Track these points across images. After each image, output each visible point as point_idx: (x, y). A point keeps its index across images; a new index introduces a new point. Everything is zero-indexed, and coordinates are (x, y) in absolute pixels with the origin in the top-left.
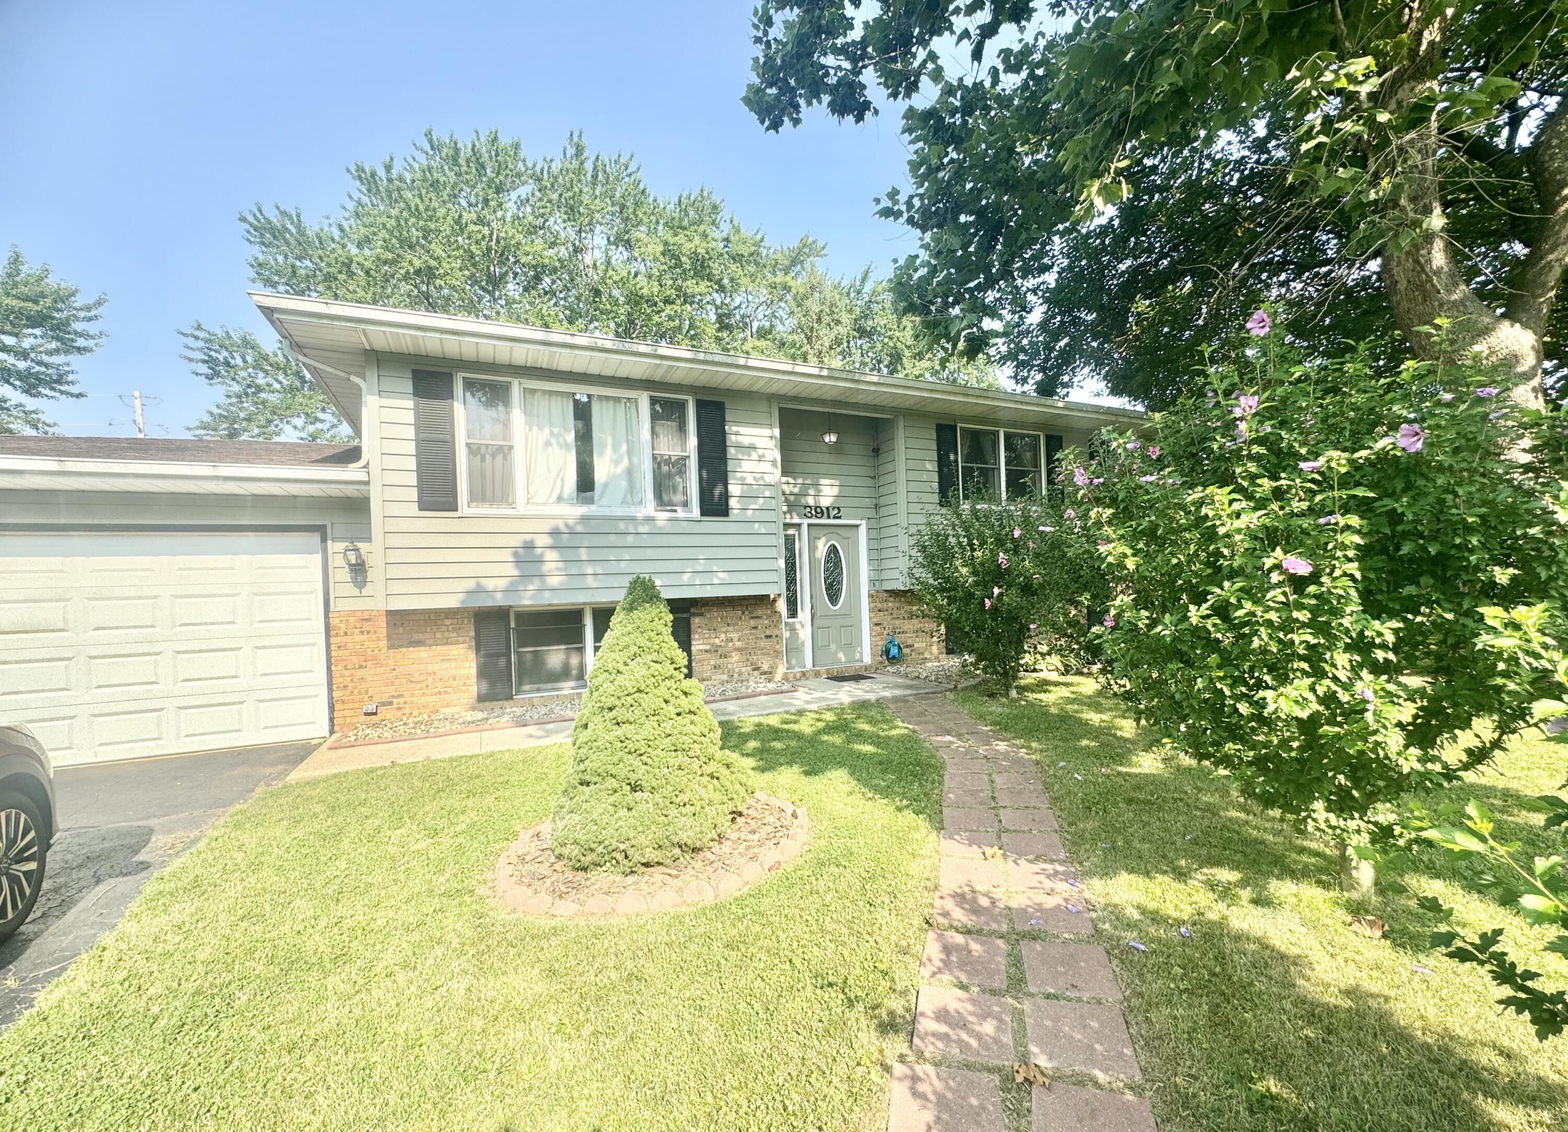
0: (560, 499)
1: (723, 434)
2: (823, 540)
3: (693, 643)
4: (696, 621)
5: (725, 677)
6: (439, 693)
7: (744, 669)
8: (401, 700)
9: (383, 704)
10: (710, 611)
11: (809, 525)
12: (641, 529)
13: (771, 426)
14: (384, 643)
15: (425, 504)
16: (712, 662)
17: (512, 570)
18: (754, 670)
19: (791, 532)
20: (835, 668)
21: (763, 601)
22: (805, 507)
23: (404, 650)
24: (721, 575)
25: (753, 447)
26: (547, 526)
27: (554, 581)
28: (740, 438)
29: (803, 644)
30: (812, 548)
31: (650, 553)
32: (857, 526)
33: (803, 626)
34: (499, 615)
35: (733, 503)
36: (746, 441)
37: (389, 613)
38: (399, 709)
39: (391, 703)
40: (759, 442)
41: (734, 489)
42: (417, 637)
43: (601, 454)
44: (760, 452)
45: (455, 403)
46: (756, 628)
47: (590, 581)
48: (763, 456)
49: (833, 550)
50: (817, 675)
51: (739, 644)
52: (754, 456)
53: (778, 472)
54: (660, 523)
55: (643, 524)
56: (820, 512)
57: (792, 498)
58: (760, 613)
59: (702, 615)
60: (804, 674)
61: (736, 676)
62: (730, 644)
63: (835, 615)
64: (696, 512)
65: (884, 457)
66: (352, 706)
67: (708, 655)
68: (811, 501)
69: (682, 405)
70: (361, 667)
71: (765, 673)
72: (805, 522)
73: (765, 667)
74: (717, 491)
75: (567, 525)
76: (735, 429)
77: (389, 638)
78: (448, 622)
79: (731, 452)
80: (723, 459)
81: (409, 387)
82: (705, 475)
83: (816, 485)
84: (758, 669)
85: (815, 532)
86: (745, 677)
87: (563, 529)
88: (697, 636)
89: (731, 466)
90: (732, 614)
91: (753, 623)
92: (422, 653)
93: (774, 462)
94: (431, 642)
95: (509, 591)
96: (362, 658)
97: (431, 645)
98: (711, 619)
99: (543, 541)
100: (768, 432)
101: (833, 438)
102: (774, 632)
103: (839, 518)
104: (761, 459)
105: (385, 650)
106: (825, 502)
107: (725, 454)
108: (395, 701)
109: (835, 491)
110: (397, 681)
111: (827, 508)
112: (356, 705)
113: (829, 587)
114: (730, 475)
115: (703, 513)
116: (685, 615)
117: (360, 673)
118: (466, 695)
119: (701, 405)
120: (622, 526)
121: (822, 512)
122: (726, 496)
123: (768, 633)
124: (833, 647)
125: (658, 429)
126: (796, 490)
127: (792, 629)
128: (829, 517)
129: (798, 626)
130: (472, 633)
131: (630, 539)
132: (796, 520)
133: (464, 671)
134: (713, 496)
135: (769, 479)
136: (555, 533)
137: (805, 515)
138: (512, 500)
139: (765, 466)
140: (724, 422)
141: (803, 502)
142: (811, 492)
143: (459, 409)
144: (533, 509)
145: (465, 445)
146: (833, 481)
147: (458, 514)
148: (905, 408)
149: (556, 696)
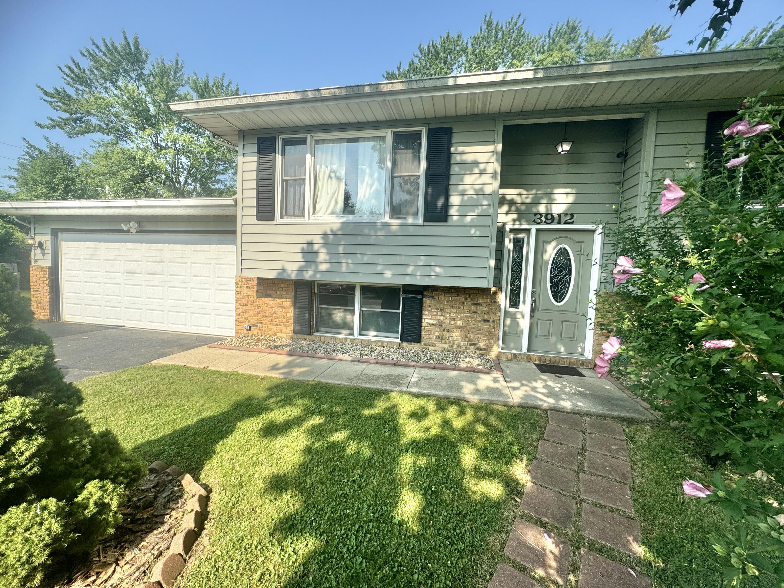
0: (333, 213)
1: (449, 155)
2: (554, 244)
3: (424, 317)
4: (427, 302)
5: (446, 346)
6: (277, 325)
7: (462, 343)
8: (261, 325)
9: (254, 326)
10: (439, 295)
11: (538, 230)
12: (379, 233)
13: (492, 142)
14: (255, 294)
15: (260, 217)
16: (437, 334)
18: (471, 345)
19: (520, 236)
20: (549, 356)
21: (484, 291)
22: (536, 214)
23: (263, 299)
24: (438, 269)
25: (476, 163)
26: (320, 230)
27: (323, 267)
28: (465, 157)
29: (522, 331)
30: (540, 250)
31: (384, 250)
32: (594, 231)
33: (523, 317)
34: (309, 284)
35: (453, 211)
36: (469, 158)
37: (259, 279)
38: (260, 330)
39: (257, 326)
40: (481, 158)
41: (455, 200)
42: (269, 292)
43: (362, 182)
44: (482, 166)
45: (277, 155)
46: (475, 312)
47: (344, 268)
48: (485, 170)
49: (563, 253)
50: (529, 359)
51: (459, 323)
52: (476, 171)
53: (497, 184)
54: (394, 228)
55: (381, 230)
56: (550, 218)
57: (523, 208)
58: (480, 301)
59: (432, 297)
60: (515, 356)
61: (455, 347)
62: (453, 323)
63: (559, 310)
64: (420, 220)
65: (630, 163)
66: (241, 324)
67: (433, 328)
68: (542, 209)
69: (419, 135)
70: (245, 305)
71: (481, 349)
72: (534, 228)
73: (481, 345)
74: (440, 203)
75: (332, 231)
76: (460, 149)
77: (257, 291)
78: (283, 286)
79: (455, 169)
80: (447, 176)
81: (254, 148)
82: (430, 190)
83: (549, 195)
84: (474, 344)
85: (543, 237)
86: (463, 349)
87: (329, 232)
88: (427, 313)
89: (453, 180)
90: (456, 299)
91: (473, 308)
92: (270, 301)
93: (494, 175)
94: (275, 296)
95: (300, 270)
96: (246, 301)
97: (274, 298)
98: (439, 301)
99: (318, 240)
100: (490, 148)
101: (566, 147)
102: (492, 318)
103: (572, 223)
104: (482, 173)
105: (255, 297)
106: (557, 209)
107: (449, 170)
108: (259, 325)
109: (571, 199)
110: (259, 315)
111: (559, 215)
112: (243, 324)
113: (554, 285)
114: (452, 188)
115: (426, 220)
116: (419, 297)
117: (246, 308)
118: (289, 328)
119: (432, 133)
120: (366, 231)
121: (553, 218)
122: (447, 206)
123: (486, 318)
124: (553, 339)
125: (398, 157)
126: (528, 201)
127: (513, 317)
128: (559, 223)
129: (519, 316)
130: (293, 294)
131: (372, 240)
132: (525, 226)
133: (288, 314)
134: (436, 207)
135: (488, 190)
136: (325, 235)
137: (534, 221)
138: (303, 213)
139: (486, 179)
140: (450, 144)
141: (534, 210)
142: (544, 201)
143: (279, 158)
144: (314, 219)
145: (283, 180)
146: (568, 190)
147: (275, 222)
148: (660, 101)
149: (334, 338)
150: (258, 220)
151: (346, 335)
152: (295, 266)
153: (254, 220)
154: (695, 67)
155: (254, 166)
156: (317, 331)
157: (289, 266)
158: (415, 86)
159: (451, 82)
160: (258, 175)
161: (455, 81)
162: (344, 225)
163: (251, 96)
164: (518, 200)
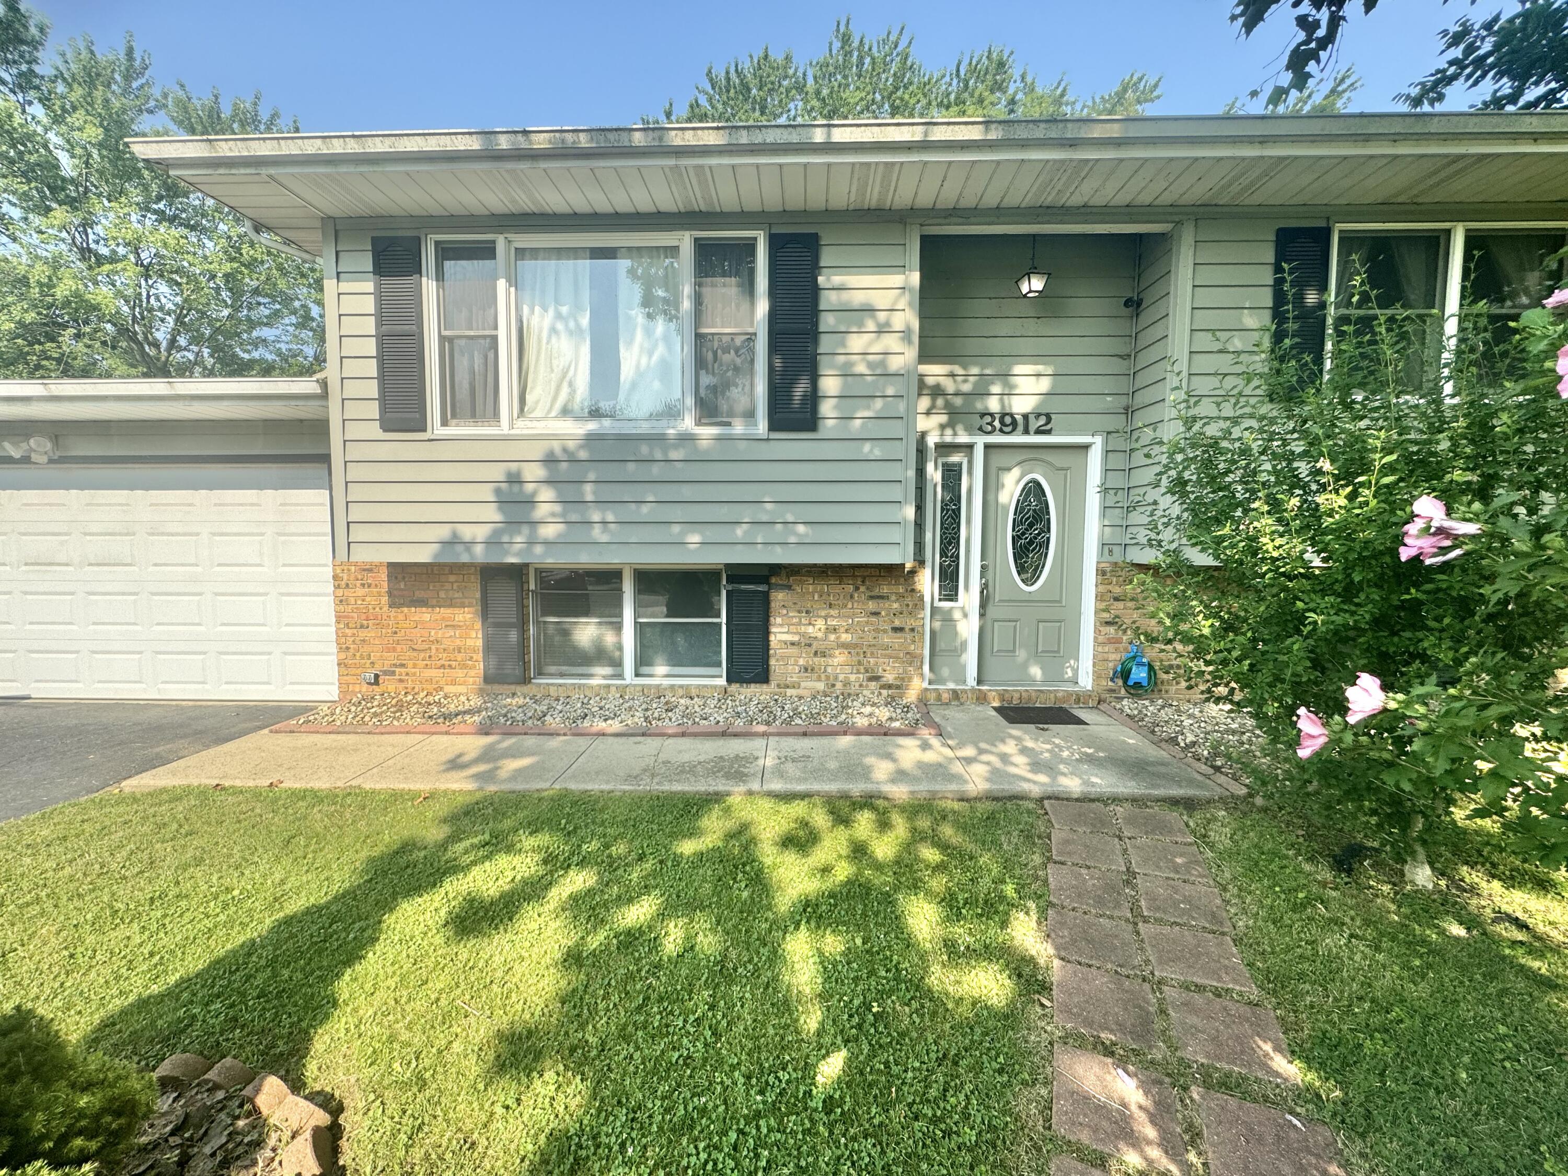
0: (566, 412)
1: (816, 290)
2: (1016, 472)
3: (773, 629)
4: (778, 597)
5: (821, 686)
6: (443, 666)
7: (853, 678)
8: (403, 670)
9: (385, 673)
10: (802, 583)
11: (987, 447)
12: (673, 455)
13: (902, 268)
14: (385, 599)
15: (389, 423)
16: (801, 662)
17: (493, 514)
18: (871, 679)
19: (955, 458)
20: (1017, 691)
21: (891, 571)
22: (983, 415)
23: (406, 610)
24: (801, 529)
25: (870, 310)
26: (537, 451)
27: (549, 531)
28: (845, 295)
29: (964, 644)
30: (991, 485)
31: (687, 492)
32: (1086, 447)
33: (965, 615)
34: (517, 572)
35: (827, 408)
36: (857, 298)
37: (391, 565)
38: (401, 681)
39: (393, 673)
40: (881, 300)
41: (830, 384)
42: (419, 594)
43: (630, 343)
44: (882, 316)
45: (424, 279)
46: (876, 614)
47: (597, 533)
48: (887, 324)
49: (1034, 490)
50: (982, 698)
51: (846, 637)
52: (871, 326)
53: (911, 353)
54: (704, 444)
55: (676, 447)
56: (1008, 422)
57: (958, 401)
58: (885, 590)
59: (789, 587)
60: (956, 694)
61: (839, 685)
62: (832, 637)
63: (1029, 601)
64: (762, 426)
65: (1146, 317)
66: (353, 671)
67: (794, 651)
68: (993, 405)
69: (749, 247)
70: (362, 627)
71: (890, 687)
72: (980, 441)
73: (889, 678)
74: (800, 389)
75: (565, 450)
76: (837, 280)
77: (390, 594)
78: (452, 578)
79: (827, 321)
80: (813, 334)
81: (365, 261)
82: (778, 363)
83: (1004, 376)
84: (876, 678)
85: (998, 459)
86: (853, 689)
87: (559, 454)
88: (779, 620)
89: (825, 344)
90: (837, 589)
91: (872, 605)
92: (424, 615)
93: (906, 334)
94: (434, 602)
95: (492, 542)
96: (364, 616)
97: (433, 607)
98: (803, 595)
99: (534, 472)
100: (897, 280)
101: (1037, 283)
102: (910, 623)
103: (1048, 432)
104: (883, 330)
105: (386, 608)
106: (1021, 406)
107: (816, 324)
108: (397, 670)
109: (1044, 385)
110: (399, 648)
111: (1026, 417)
112: (358, 671)
113: (1021, 553)
114: (823, 361)
115: (774, 426)
116: (762, 588)
117: (363, 634)
118: (472, 673)
119: (777, 244)
120: (644, 450)
121: (1014, 423)
122: (813, 398)
123: (897, 623)
124: (1021, 654)
125: (706, 291)
126: (966, 388)
127: (948, 619)
128: (1026, 432)
129: (957, 615)
130: (478, 595)
131: (656, 471)
132: (963, 438)
133: (470, 642)
134: (790, 398)
135: (896, 363)
136: (550, 461)
137: (980, 429)
138: (496, 415)
139: (891, 342)
140: (815, 268)
141: (979, 406)
142: (996, 389)
143: (429, 287)
144: (523, 427)
145: (442, 339)
146: (1040, 368)
147: (427, 435)
148: (1199, 203)
149: (580, 686)
150: (385, 431)
151: (605, 677)
152: (481, 533)
153: (375, 430)
154: (1263, 140)
155: (369, 304)
156: (540, 673)
157: (467, 533)
158: (744, 138)
159: (819, 136)
160: (379, 324)
161: (829, 135)
162: (591, 439)
163: (354, 136)
164: (949, 386)
